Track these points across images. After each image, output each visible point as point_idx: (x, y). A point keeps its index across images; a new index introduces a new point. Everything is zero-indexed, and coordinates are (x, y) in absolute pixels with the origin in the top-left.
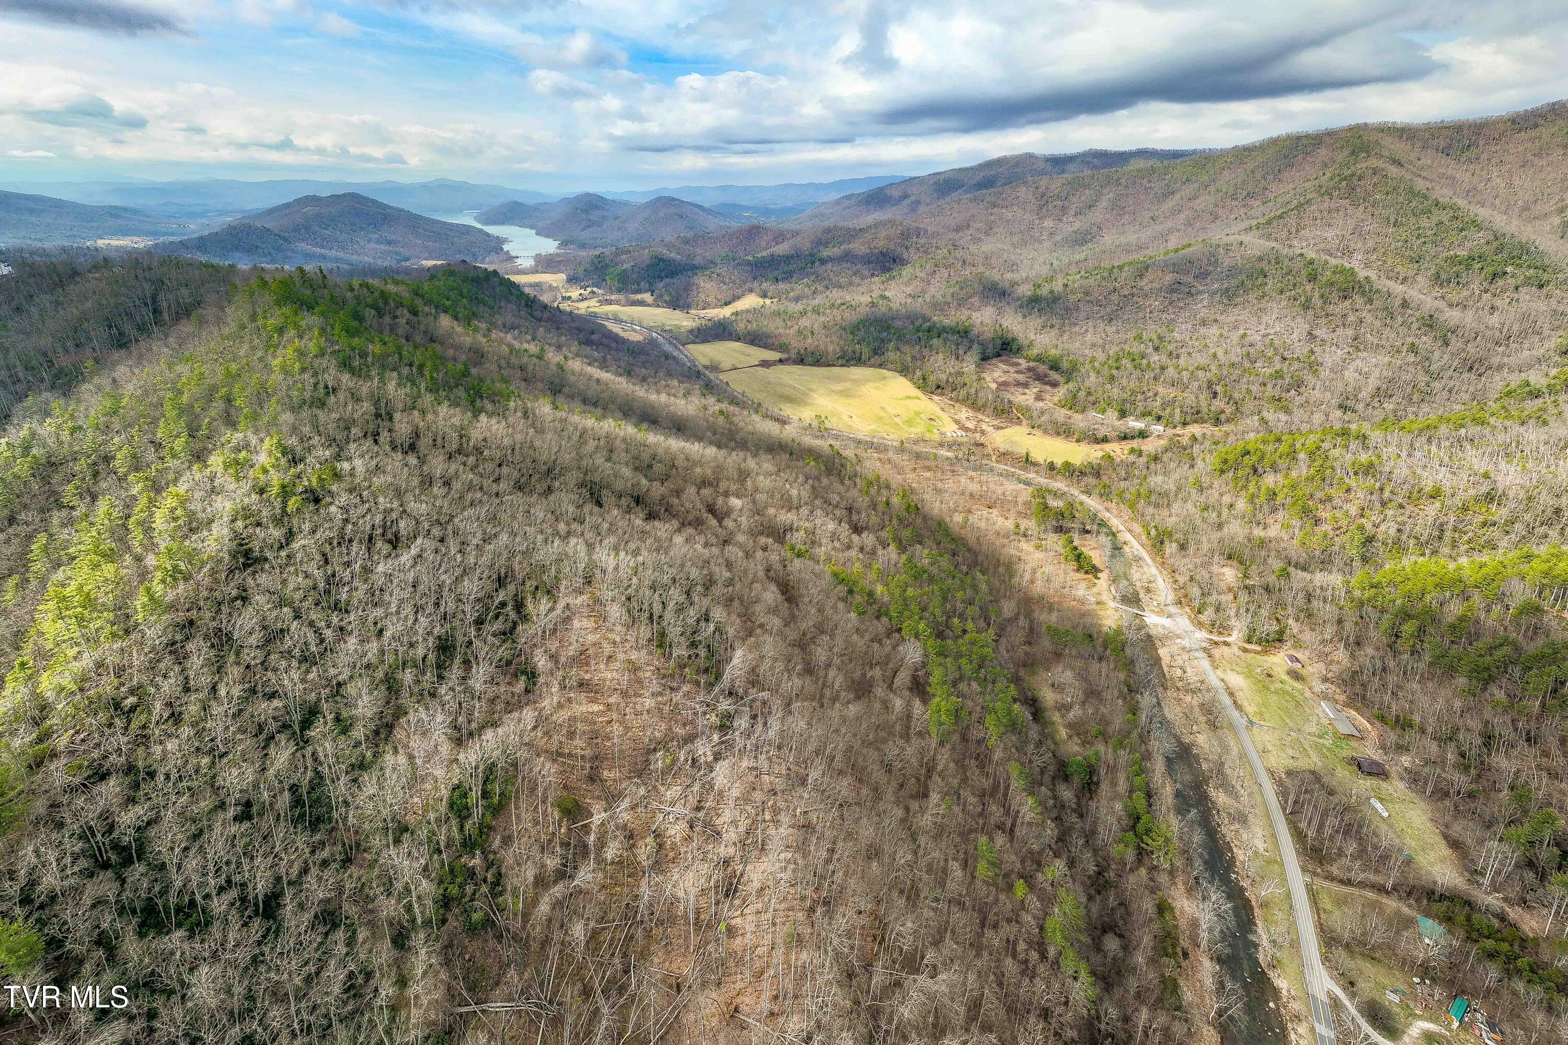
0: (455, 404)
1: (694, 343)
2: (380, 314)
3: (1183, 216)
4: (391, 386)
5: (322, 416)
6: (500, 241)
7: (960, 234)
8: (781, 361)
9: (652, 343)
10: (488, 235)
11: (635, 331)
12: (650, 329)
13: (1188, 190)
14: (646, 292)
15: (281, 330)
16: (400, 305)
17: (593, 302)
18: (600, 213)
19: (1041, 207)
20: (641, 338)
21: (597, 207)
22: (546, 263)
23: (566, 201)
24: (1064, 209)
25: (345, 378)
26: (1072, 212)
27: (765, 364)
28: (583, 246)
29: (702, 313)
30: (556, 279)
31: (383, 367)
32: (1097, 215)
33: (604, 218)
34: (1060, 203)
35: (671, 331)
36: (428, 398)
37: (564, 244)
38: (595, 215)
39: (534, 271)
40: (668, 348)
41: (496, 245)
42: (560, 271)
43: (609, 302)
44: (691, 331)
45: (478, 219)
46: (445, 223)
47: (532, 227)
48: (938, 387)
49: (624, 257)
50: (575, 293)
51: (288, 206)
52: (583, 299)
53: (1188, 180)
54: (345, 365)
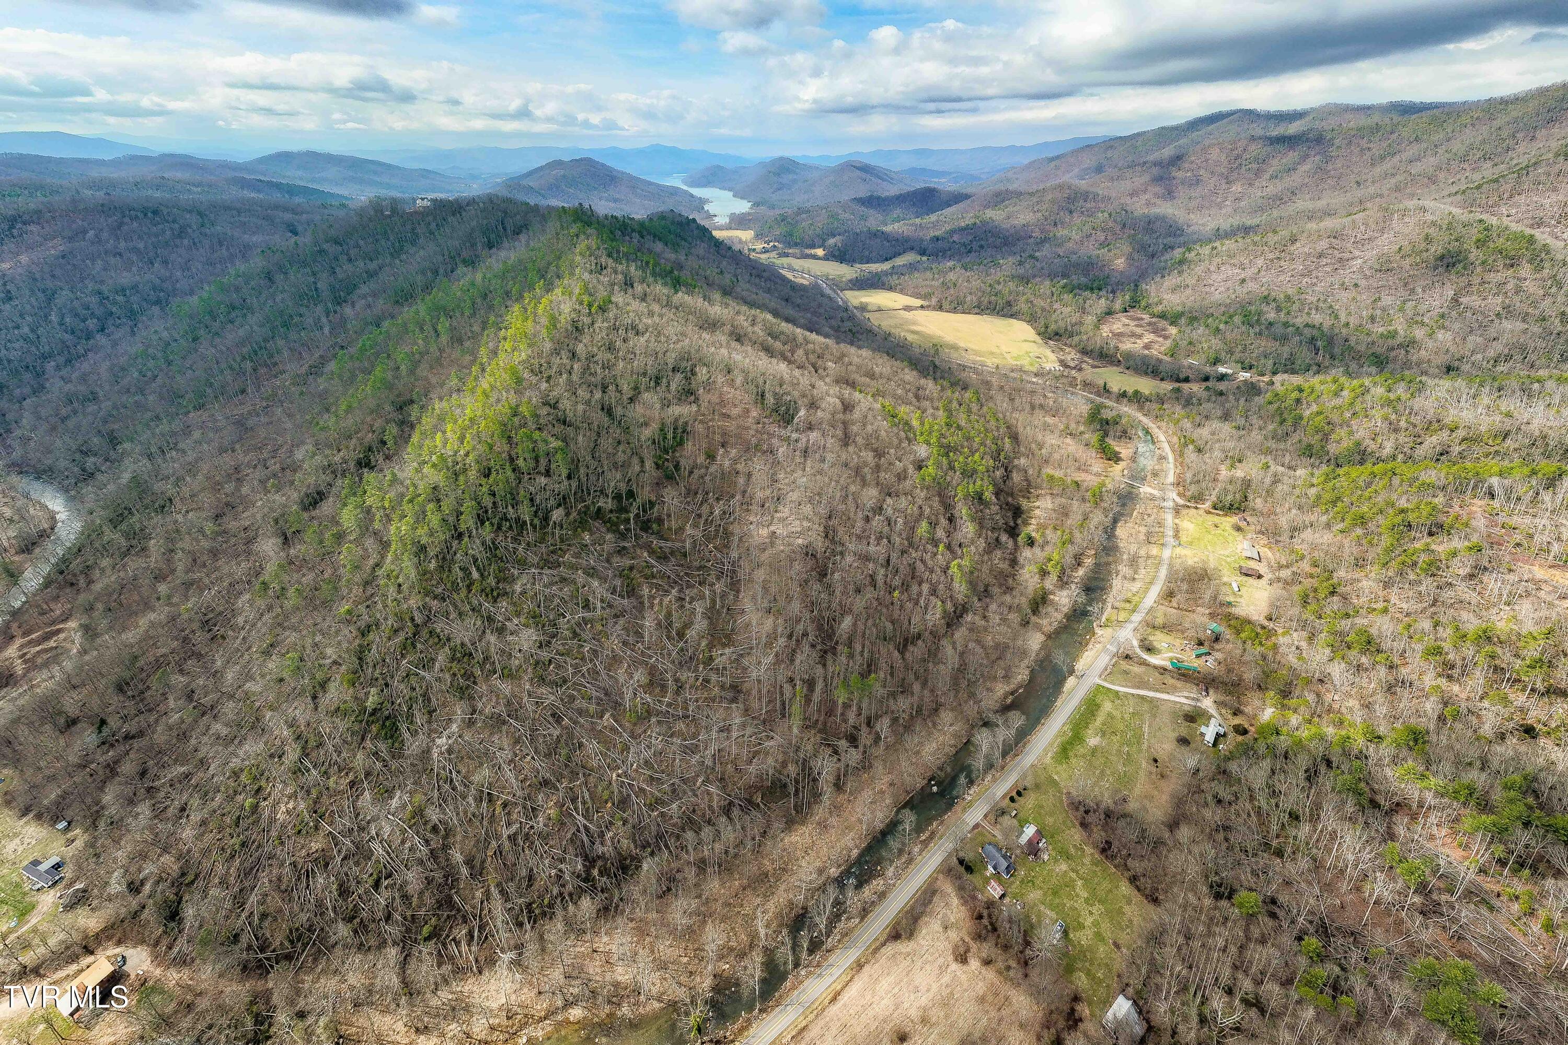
0: (665, 284)
1: (851, 289)
2: (623, 235)
3: (1393, 181)
4: (632, 269)
5: (601, 278)
6: (702, 201)
7: (1135, 199)
8: (922, 307)
9: (816, 286)
10: (692, 196)
11: (804, 278)
12: (816, 277)
13: (1412, 151)
14: (819, 247)
15: (577, 236)
16: (633, 230)
17: (774, 254)
18: (791, 177)
19: (1232, 170)
20: (806, 282)
21: (789, 171)
22: (739, 221)
23: (762, 164)
24: (1258, 173)
25: (610, 261)
26: (1267, 176)
27: (908, 308)
28: (773, 207)
29: (865, 267)
30: (746, 235)
31: (628, 260)
32: (1295, 179)
33: (794, 181)
34: (1255, 166)
35: (833, 279)
36: (651, 279)
37: (756, 204)
38: (787, 178)
39: (728, 228)
40: (828, 291)
41: (700, 203)
42: (749, 229)
43: (787, 255)
44: (851, 281)
45: (685, 182)
46: (659, 185)
47: (730, 190)
48: (1057, 334)
49: (804, 216)
50: (759, 246)
51: (541, 169)
52: (765, 251)
53: (1417, 139)
54: (609, 255)
